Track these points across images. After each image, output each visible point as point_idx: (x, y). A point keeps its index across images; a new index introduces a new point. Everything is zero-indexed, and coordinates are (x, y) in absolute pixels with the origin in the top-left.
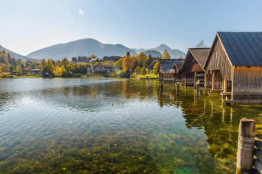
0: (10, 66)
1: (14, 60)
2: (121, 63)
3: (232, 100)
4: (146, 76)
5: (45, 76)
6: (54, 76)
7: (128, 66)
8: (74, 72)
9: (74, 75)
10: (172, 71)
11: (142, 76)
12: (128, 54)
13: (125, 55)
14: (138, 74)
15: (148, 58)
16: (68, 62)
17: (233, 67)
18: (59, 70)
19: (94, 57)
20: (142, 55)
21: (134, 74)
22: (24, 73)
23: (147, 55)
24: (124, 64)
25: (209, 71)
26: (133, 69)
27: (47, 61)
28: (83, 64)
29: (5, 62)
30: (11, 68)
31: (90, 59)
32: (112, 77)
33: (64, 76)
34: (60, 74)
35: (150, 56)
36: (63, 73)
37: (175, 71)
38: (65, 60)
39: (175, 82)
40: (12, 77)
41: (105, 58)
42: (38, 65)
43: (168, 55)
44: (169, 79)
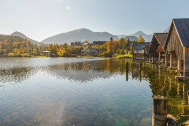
0: (30, 49)
1: (32, 45)
2: (106, 46)
3: (184, 76)
4: (124, 56)
5: (52, 56)
6: (57, 56)
7: (111, 48)
8: (72, 53)
9: (72, 55)
10: (142, 52)
11: (121, 56)
12: (112, 39)
13: (109, 40)
14: (118, 54)
15: (127, 42)
16: (68, 46)
17: (184, 48)
18: (61, 52)
19: (87, 42)
20: (122, 40)
21: (115, 54)
22: (38, 54)
23: (126, 40)
24: (108, 47)
25: (168, 52)
26: (115, 50)
27: (53, 45)
28: (79, 47)
29: (26, 47)
30: (30, 51)
31: (83, 43)
32: (99, 56)
33: (65, 56)
34: (62, 55)
35: (129, 40)
36: (64, 53)
37: (145, 52)
38: (66, 44)
39: (145, 60)
40: (30, 57)
41: (95, 43)
42: (48, 48)
43: (142, 39)
44: (141, 58)
